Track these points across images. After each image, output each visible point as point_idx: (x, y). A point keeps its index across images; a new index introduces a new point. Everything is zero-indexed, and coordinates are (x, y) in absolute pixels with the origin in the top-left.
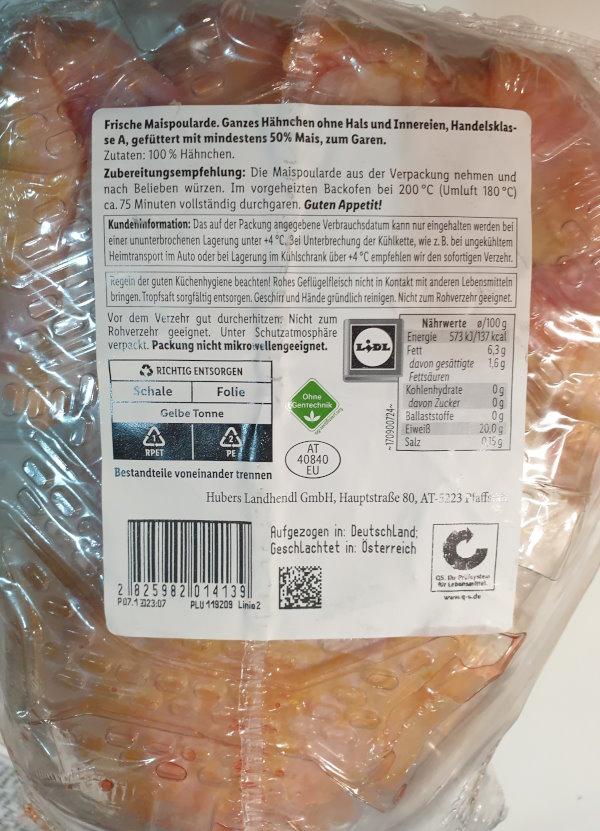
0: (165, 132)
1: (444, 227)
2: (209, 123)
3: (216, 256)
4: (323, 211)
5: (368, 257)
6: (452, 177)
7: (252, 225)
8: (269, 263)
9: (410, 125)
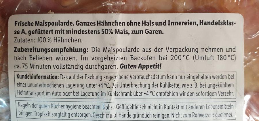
0: (46, 28)
1: (195, 78)
2: (69, 23)
3: (72, 93)
4: (130, 70)
5: (155, 94)
6: (200, 50)
7: (92, 78)
8: (100, 97)
9: (176, 23)
